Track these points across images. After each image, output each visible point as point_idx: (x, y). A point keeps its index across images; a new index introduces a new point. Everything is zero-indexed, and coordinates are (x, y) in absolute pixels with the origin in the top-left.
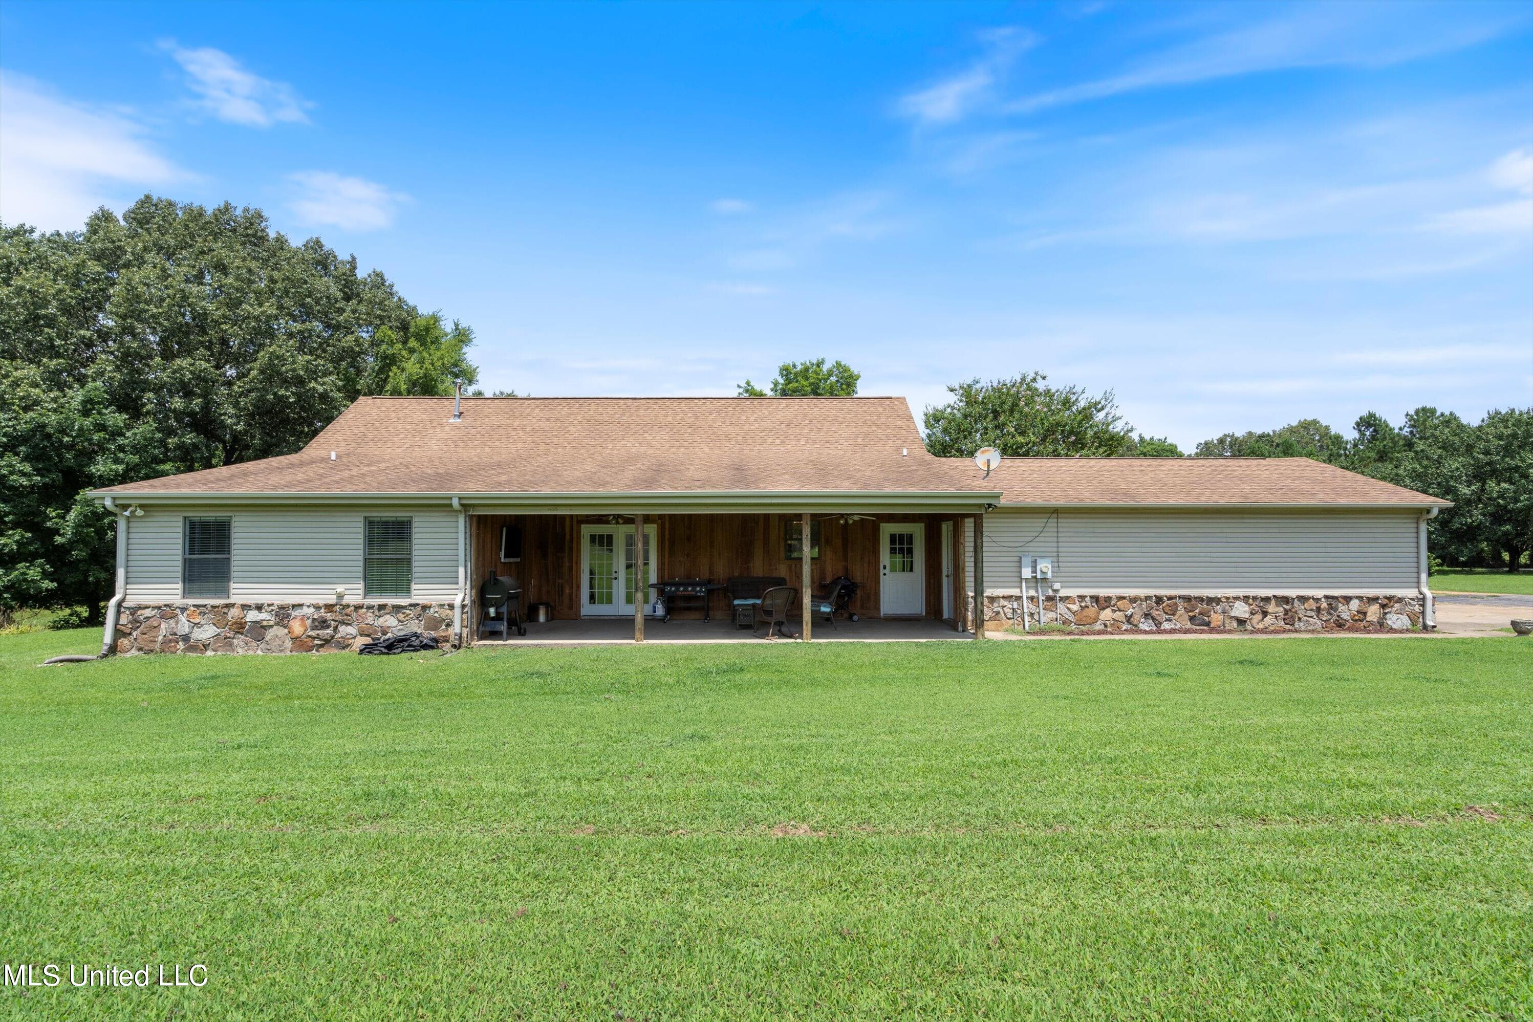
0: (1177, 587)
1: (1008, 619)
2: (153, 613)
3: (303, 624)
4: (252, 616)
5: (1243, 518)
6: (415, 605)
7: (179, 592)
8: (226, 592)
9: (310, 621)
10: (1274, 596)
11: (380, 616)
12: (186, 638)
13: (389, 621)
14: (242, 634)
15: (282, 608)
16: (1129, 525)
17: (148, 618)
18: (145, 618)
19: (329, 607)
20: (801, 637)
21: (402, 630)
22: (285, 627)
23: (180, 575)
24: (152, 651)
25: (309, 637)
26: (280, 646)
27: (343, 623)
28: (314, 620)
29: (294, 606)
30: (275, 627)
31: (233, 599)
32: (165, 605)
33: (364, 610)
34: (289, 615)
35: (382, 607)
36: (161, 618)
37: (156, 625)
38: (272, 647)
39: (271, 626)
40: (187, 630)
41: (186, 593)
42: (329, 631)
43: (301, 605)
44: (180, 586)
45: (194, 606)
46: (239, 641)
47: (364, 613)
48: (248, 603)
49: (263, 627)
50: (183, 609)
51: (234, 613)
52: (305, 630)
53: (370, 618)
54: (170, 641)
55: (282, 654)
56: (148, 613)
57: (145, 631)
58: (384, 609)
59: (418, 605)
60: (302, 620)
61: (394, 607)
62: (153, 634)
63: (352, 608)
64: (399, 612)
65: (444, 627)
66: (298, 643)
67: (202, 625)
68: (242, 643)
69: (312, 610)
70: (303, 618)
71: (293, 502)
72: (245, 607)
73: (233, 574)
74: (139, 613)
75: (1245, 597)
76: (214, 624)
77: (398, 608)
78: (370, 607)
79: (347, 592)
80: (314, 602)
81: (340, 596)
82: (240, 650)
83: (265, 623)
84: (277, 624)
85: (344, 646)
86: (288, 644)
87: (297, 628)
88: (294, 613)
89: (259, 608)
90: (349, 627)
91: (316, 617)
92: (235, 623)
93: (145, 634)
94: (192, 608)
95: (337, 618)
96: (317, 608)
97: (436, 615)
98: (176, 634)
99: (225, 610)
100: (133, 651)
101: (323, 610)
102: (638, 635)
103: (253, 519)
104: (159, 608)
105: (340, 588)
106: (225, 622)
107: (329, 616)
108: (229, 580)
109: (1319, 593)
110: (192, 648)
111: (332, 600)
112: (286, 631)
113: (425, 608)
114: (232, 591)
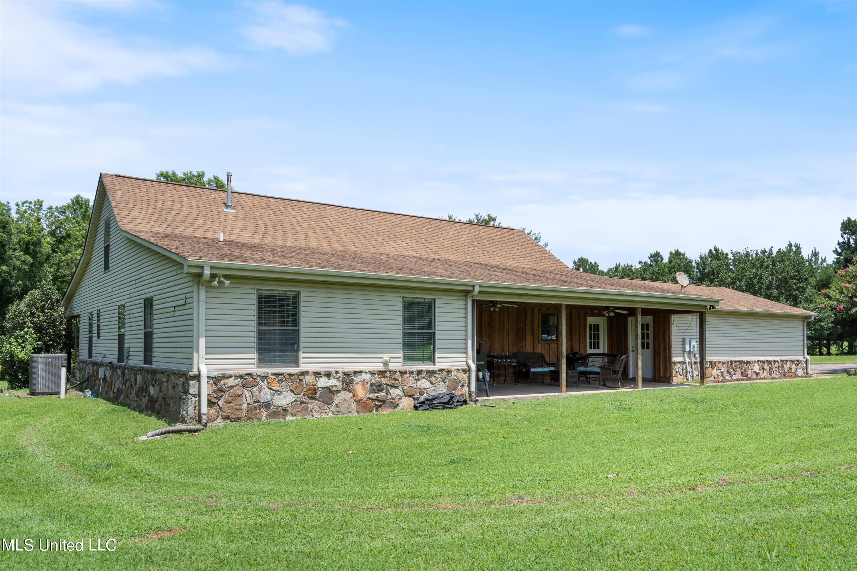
0: (736, 356)
1: (681, 375)
2: (236, 382)
3: (364, 389)
4: (323, 382)
5: (755, 319)
6: (441, 370)
7: (255, 361)
8: (296, 362)
9: (368, 385)
10: (767, 360)
11: (419, 380)
12: (267, 405)
13: (424, 383)
14: (315, 398)
15: (346, 374)
16: (725, 321)
17: (231, 387)
18: (229, 387)
19: (382, 373)
20: (638, 388)
21: (434, 390)
22: (350, 392)
23: (255, 345)
24: (239, 419)
25: (370, 399)
26: (348, 408)
27: (393, 386)
28: (372, 385)
29: (355, 373)
30: (342, 392)
31: (303, 367)
32: (247, 374)
33: (407, 375)
34: (353, 381)
35: (419, 372)
36: (243, 386)
37: (240, 393)
38: (342, 409)
39: (339, 391)
40: (269, 397)
41: (261, 361)
42: (383, 394)
43: (361, 372)
44: (255, 356)
45: (273, 374)
46: (314, 405)
47: (408, 378)
48: (317, 370)
49: (332, 392)
50: (264, 378)
51: (309, 379)
52: (366, 394)
53: (411, 381)
54: (256, 408)
55: (350, 415)
56: (231, 382)
57: (230, 399)
58: (421, 374)
59: (444, 370)
60: (363, 384)
61: (428, 372)
62: (238, 403)
63: (398, 374)
64: (432, 376)
65: (460, 387)
66: (362, 405)
67: (282, 392)
68: (316, 408)
69: (369, 376)
70: (365, 382)
71: (363, 281)
72: (317, 374)
73: (302, 345)
74: (222, 382)
75: (758, 361)
76: (292, 391)
77: (431, 373)
78: (411, 373)
79: (392, 360)
80: (371, 369)
81: (386, 364)
82: (315, 414)
83: (334, 389)
84: (344, 389)
85: (394, 405)
86: (354, 406)
87: (361, 392)
88: (357, 379)
89: (328, 375)
90: (397, 390)
91: (373, 381)
92: (310, 389)
93: (230, 403)
94: (273, 377)
95: (388, 383)
96: (372, 373)
97: (455, 378)
98: (259, 402)
99: (301, 377)
100: (219, 420)
101: (376, 376)
102: (564, 388)
103: (317, 295)
104: (241, 377)
105: (386, 357)
106: (301, 389)
107: (383, 381)
108: (298, 350)
109: (778, 358)
110: (275, 414)
111: (380, 367)
112: (351, 395)
113: (449, 372)
114: (302, 360)
